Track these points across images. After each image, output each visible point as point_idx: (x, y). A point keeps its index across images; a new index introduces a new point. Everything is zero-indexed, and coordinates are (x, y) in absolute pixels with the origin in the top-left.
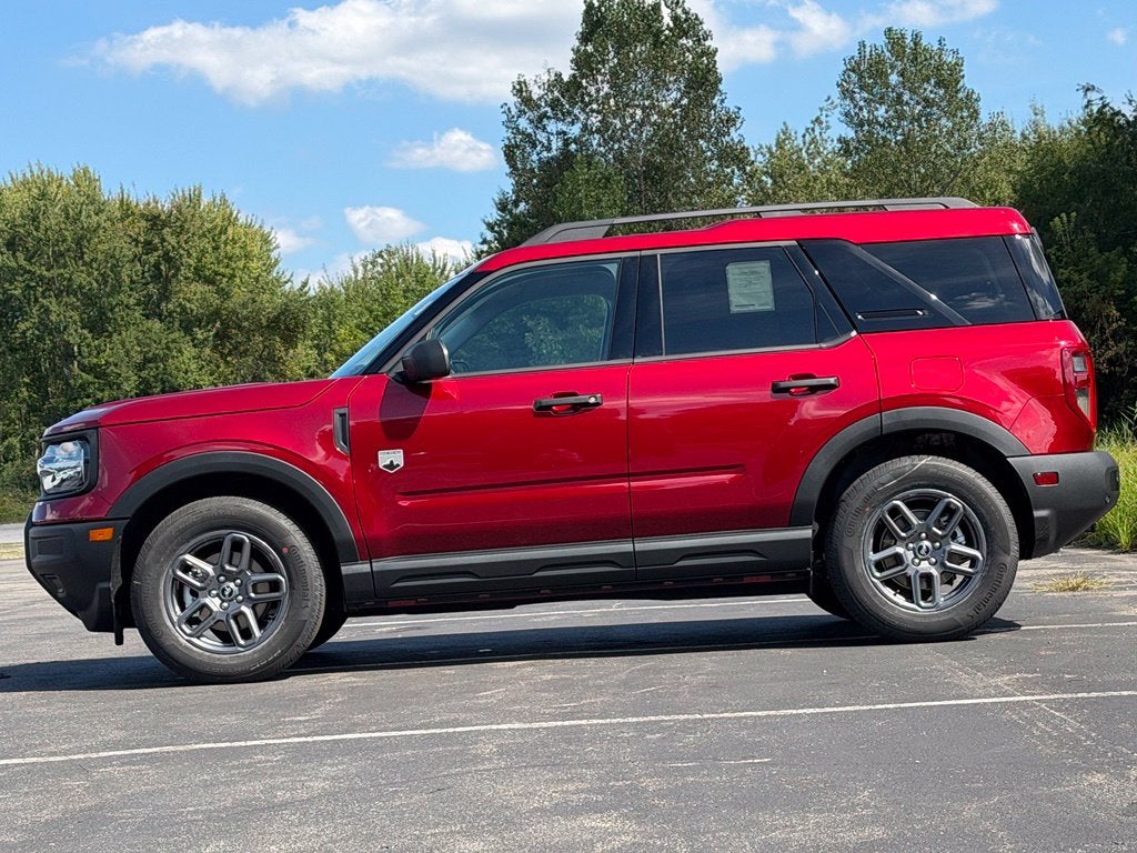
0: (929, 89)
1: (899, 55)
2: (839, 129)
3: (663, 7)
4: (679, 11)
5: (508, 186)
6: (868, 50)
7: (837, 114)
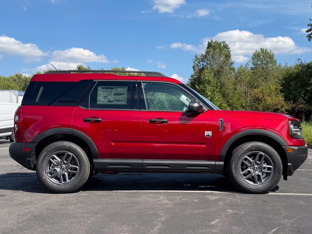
0: (268, 59)
1: (263, 53)
2: (251, 65)
3: (222, 43)
4: (224, 44)
5: (193, 73)
6: (257, 52)
7: (251, 63)
